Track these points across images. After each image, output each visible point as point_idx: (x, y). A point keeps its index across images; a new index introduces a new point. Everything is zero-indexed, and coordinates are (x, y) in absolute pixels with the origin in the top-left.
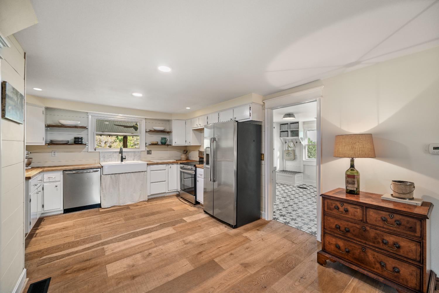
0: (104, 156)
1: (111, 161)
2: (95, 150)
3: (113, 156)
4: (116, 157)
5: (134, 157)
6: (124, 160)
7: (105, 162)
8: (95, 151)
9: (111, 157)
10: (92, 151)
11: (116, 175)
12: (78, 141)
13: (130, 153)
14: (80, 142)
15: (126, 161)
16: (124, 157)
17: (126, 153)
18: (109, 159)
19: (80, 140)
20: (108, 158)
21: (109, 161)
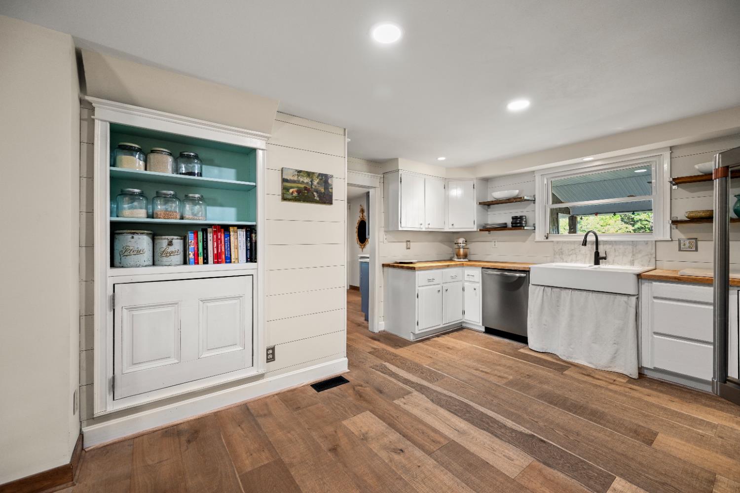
0: (561, 249)
1: (576, 261)
2: (547, 238)
3: (580, 251)
4: (586, 254)
5: (633, 255)
6: (601, 261)
7: (563, 262)
8: (547, 240)
9: (575, 254)
10: (543, 240)
11: (555, 290)
12: (518, 223)
13: (621, 246)
14: (519, 225)
15: (606, 264)
16: (602, 254)
17: (610, 246)
18: (571, 256)
19: (518, 221)
20: (569, 255)
21: (571, 261)
